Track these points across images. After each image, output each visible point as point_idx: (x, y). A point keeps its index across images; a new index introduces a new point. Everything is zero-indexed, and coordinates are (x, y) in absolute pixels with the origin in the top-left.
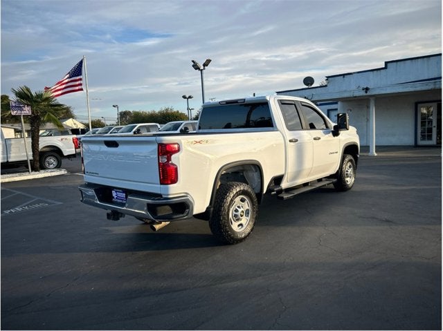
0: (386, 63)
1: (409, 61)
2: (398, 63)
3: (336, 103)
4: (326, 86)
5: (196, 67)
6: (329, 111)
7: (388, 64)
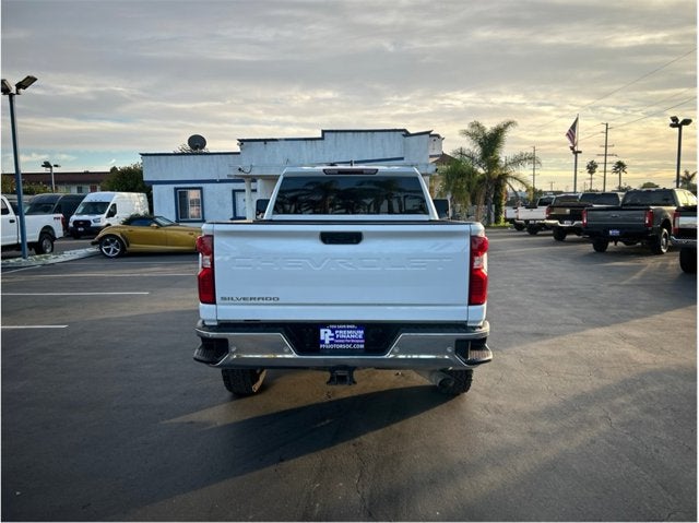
0: (323, 132)
1: (351, 134)
2: (338, 134)
3: (242, 181)
4: (239, 153)
5: (6, 91)
6: (234, 191)
7: (326, 134)
